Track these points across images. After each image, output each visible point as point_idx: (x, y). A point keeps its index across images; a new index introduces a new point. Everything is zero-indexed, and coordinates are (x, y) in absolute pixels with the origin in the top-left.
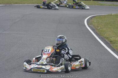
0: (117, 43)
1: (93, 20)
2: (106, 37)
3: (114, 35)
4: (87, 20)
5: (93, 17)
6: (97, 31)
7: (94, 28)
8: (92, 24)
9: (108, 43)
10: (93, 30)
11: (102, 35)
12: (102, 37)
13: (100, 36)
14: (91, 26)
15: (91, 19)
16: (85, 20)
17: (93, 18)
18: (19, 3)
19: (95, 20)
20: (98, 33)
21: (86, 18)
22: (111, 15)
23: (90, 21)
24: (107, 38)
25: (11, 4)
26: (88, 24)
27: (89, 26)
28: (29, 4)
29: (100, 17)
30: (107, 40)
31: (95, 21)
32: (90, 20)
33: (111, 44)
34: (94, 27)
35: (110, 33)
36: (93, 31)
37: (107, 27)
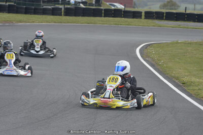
0: (193, 86)
2: (174, 77)
3: (186, 74)
5: (149, 45)
6: (159, 67)
9: (180, 86)
10: (152, 66)
11: (167, 74)
12: (169, 76)
14: (147, 59)
16: (136, 49)
18: (26, 22)
20: (161, 70)
22: (177, 43)
24: (177, 78)
25: (12, 23)
26: (142, 57)
28: (42, 22)
29: (159, 45)
30: (177, 81)
33: (184, 86)
35: (180, 70)
37: (173, 61)
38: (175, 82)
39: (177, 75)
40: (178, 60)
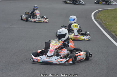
1: (99, 14)
2: (112, 31)
4: (94, 14)
5: (100, 11)
6: (104, 25)
7: (101, 22)
8: (99, 18)
9: (115, 37)
10: (100, 24)
11: (108, 29)
12: (109, 30)
13: (107, 29)
14: (97, 20)
15: (98, 13)
16: (92, 13)
19: (101, 14)
20: (105, 26)
21: (93, 12)
23: (97, 15)
24: (114, 32)
26: (95, 18)
27: (96, 20)
29: (107, 11)
30: (113, 34)
31: (102, 15)
32: (97, 14)
34: (101, 21)
37: (113, 20)
38: (112, 34)
39: (114, 30)
40: (116, 20)
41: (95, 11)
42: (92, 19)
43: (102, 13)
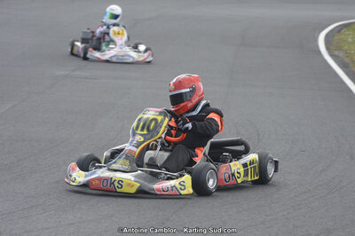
1: (342, 36)
4: (327, 36)
7: (347, 60)
8: (340, 49)
15: (339, 31)
17: (343, 31)
19: (348, 36)
23: (336, 38)
31: (350, 40)
32: (334, 36)
34: (348, 57)
36: (343, 71)
41: (329, 25)
42: (319, 52)
43: (351, 32)
